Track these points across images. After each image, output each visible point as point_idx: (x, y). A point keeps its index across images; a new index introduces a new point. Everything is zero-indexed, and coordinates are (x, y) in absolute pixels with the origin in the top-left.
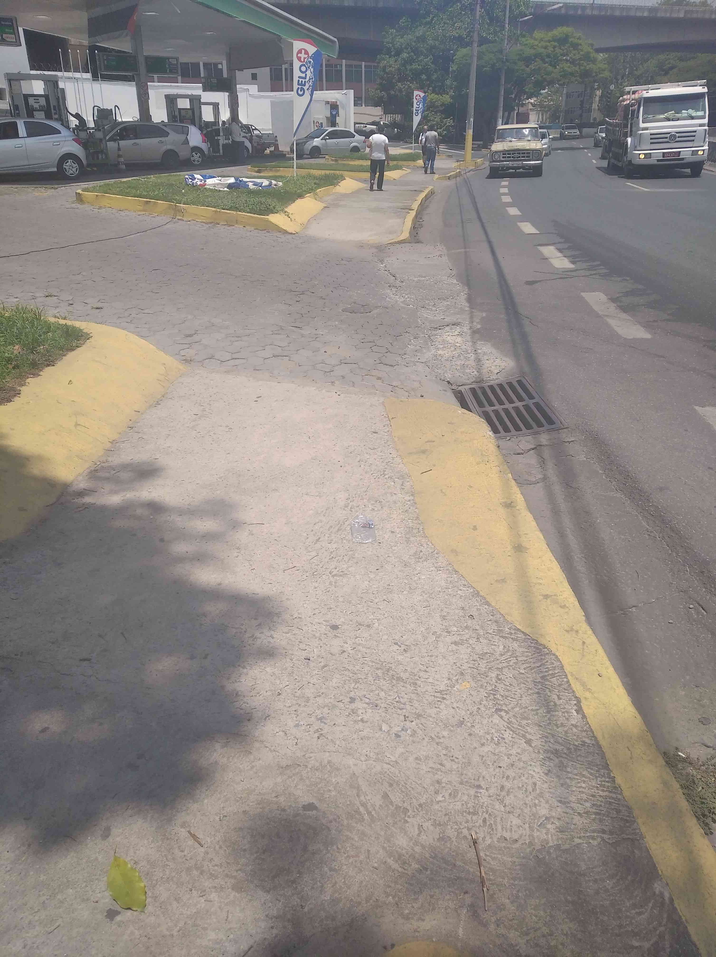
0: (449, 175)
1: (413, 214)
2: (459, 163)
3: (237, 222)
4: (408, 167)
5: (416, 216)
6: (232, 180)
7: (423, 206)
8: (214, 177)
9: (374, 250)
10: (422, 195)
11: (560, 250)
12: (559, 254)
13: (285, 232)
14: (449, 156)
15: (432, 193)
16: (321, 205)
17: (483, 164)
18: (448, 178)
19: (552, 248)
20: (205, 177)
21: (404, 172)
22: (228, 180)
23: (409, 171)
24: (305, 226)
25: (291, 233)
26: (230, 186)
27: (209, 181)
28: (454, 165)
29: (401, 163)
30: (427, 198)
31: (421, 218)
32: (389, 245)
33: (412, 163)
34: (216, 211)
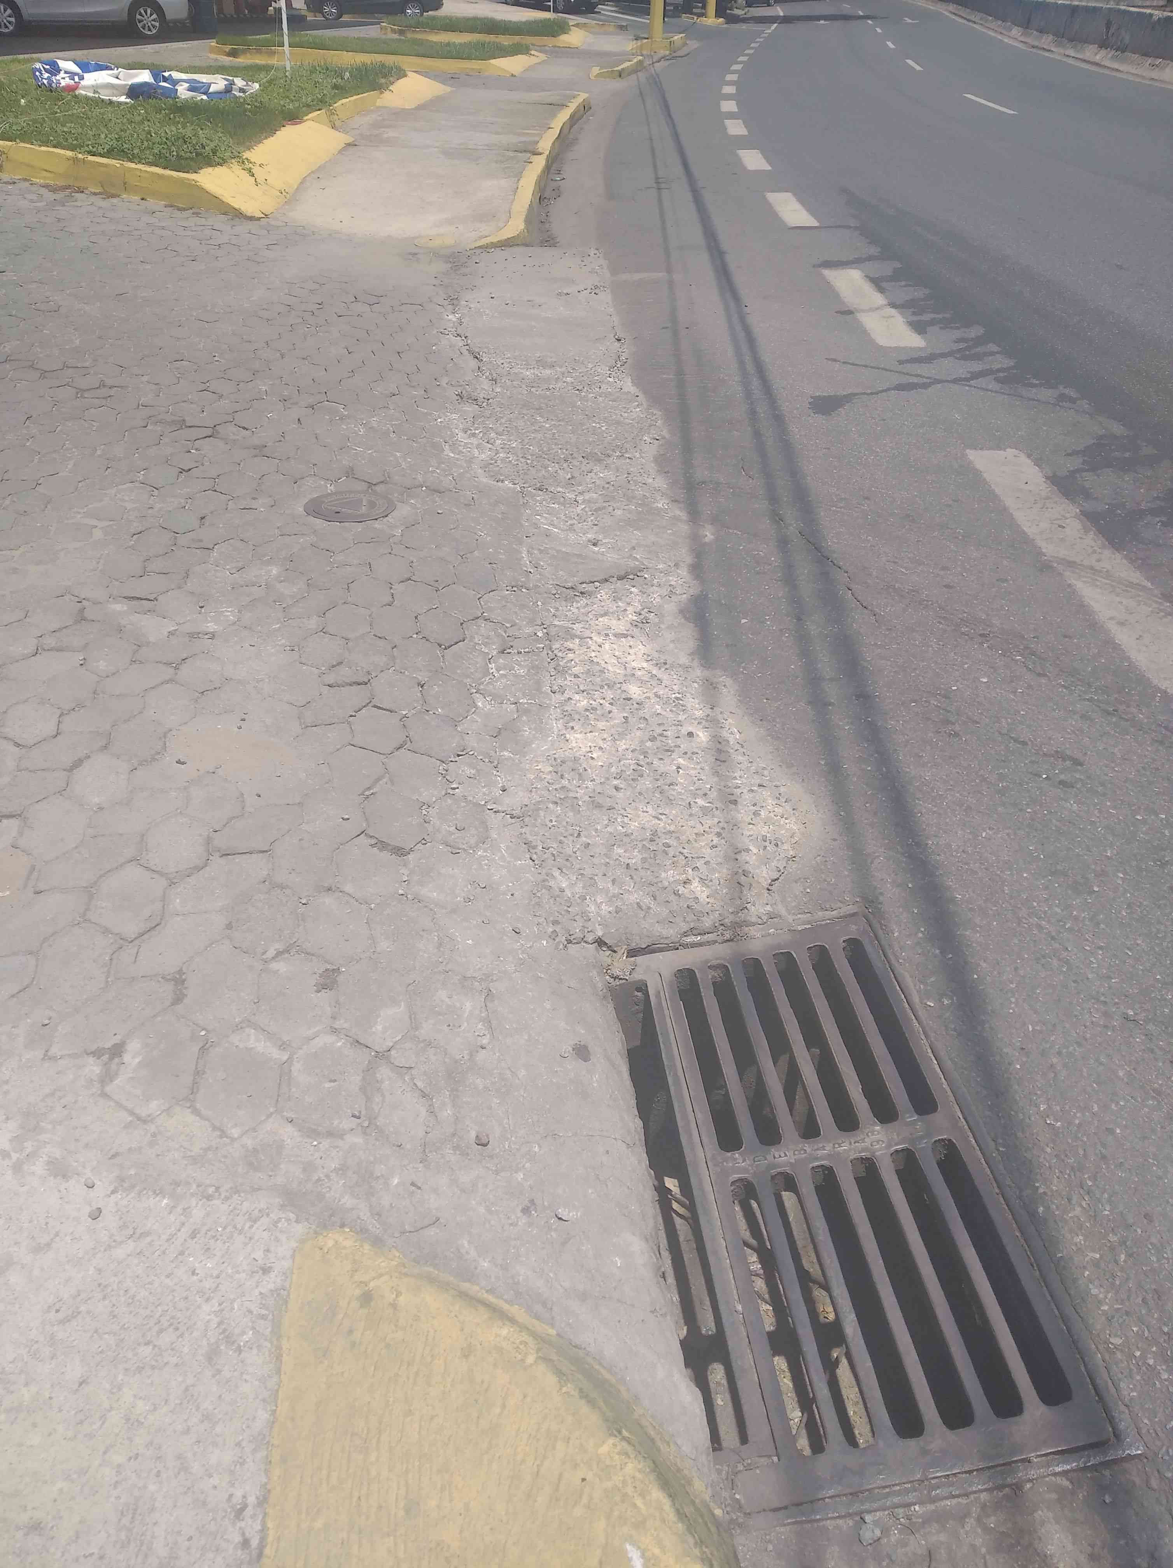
0: (619, 68)
1: (539, 163)
2: (639, 43)
3: (126, 187)
4: (542, 49)
5: (548, 168)
6: (144, 76)
7: (564, 141)
8: (107, 68)
9: (440, 267)
10: (564, 116)
11: (877, 283)
12: (879, 299)
13: (238, 215)
14: (621, 28)
15: (585, 107)
16: (338, 139)
17: (685, 44)
18: (617, 74)
19: (855, 275)
20: (86, 67)
21: (532, 60)
22: (136, 76)
23: (543, 57)
24: (291, 198)
25: (251, 218)
26: (134, 91)
27: (92, 79)
28: (630, 45)
29: (529, 40)
30: (574, 119)
31: (559, 172)
32: (478, 251)
33: (549, 41)
34: (75, 160)
